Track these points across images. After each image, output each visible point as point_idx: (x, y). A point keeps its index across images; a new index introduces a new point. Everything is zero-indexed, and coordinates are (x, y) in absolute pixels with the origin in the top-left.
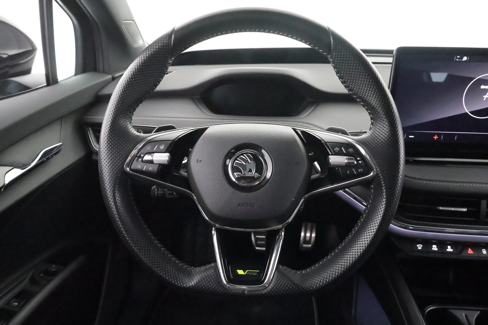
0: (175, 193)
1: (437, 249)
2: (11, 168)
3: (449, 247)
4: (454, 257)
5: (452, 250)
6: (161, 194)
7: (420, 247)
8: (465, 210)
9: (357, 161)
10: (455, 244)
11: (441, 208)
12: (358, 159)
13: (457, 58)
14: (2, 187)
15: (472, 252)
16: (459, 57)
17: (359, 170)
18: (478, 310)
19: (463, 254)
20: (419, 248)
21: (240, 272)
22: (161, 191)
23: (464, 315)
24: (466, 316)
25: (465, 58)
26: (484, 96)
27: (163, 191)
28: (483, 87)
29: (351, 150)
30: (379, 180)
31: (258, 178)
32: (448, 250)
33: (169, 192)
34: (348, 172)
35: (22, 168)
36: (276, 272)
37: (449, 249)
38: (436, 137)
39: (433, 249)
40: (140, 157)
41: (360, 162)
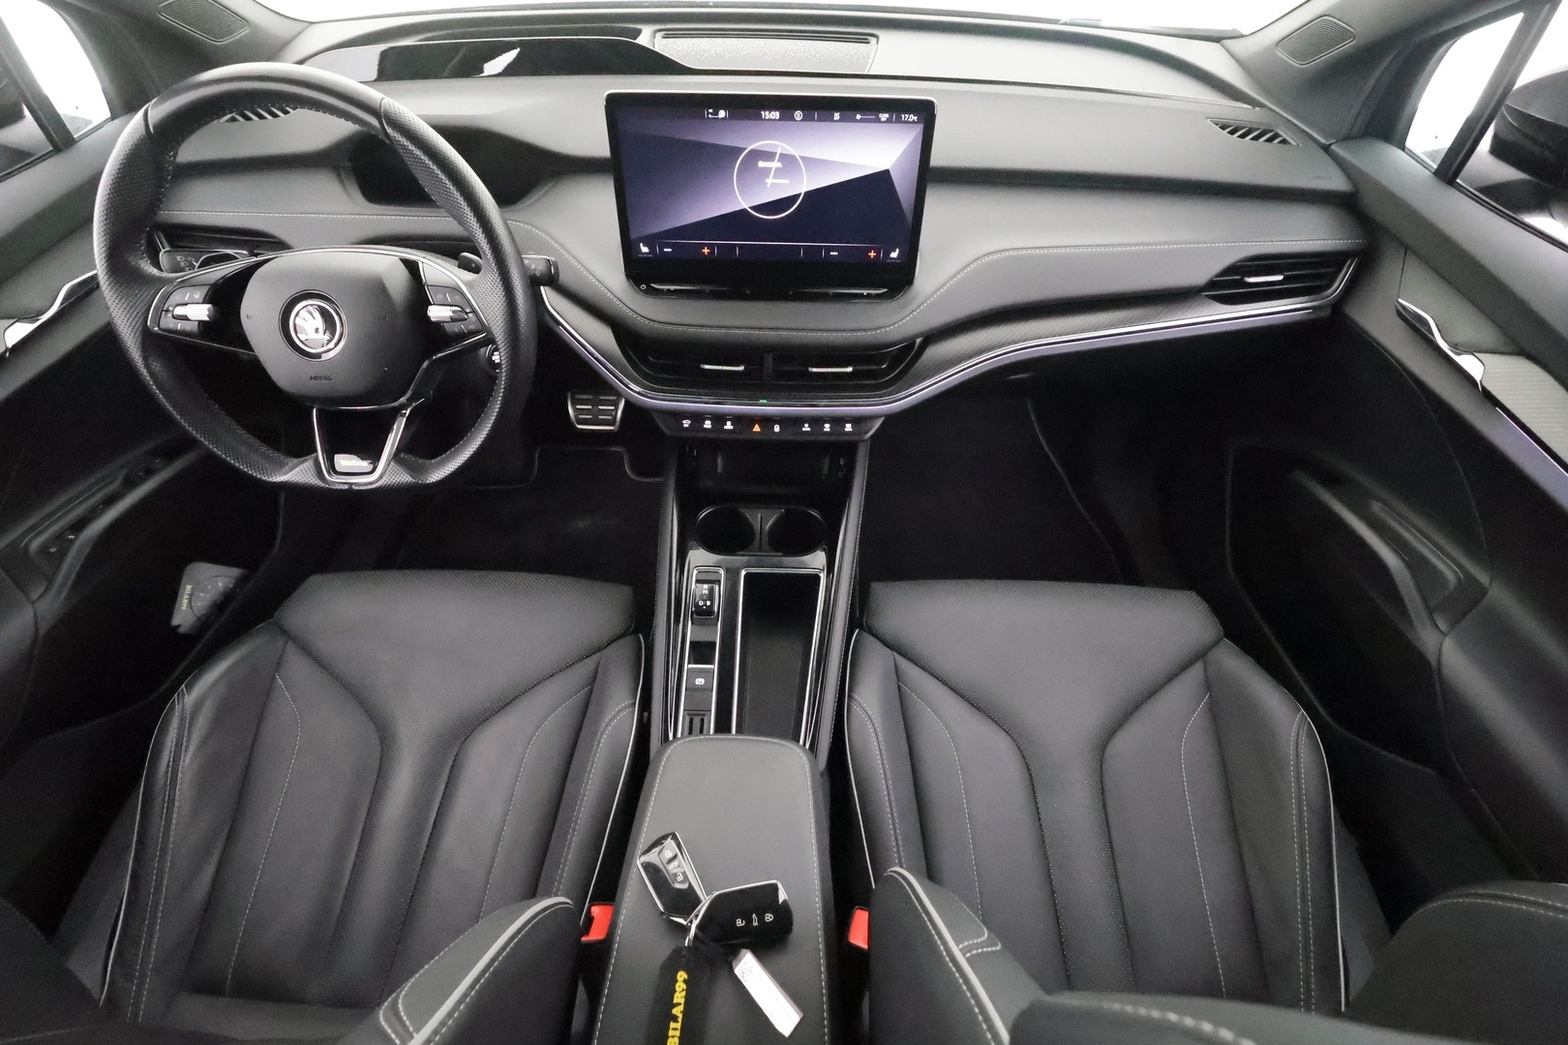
2: (12, 321)
3: (729, 423)
4: (735, 436)
7: (686, 423)
11: (707, 367)
13: (708, 113)
14: (5, 351)
16: (711, 111)
20: (685, 426)
25: (722, 114)
26: (767, 180)
28: (761, 164)
35: (32, 319)
38: (706, 251)
40: (167, 311)
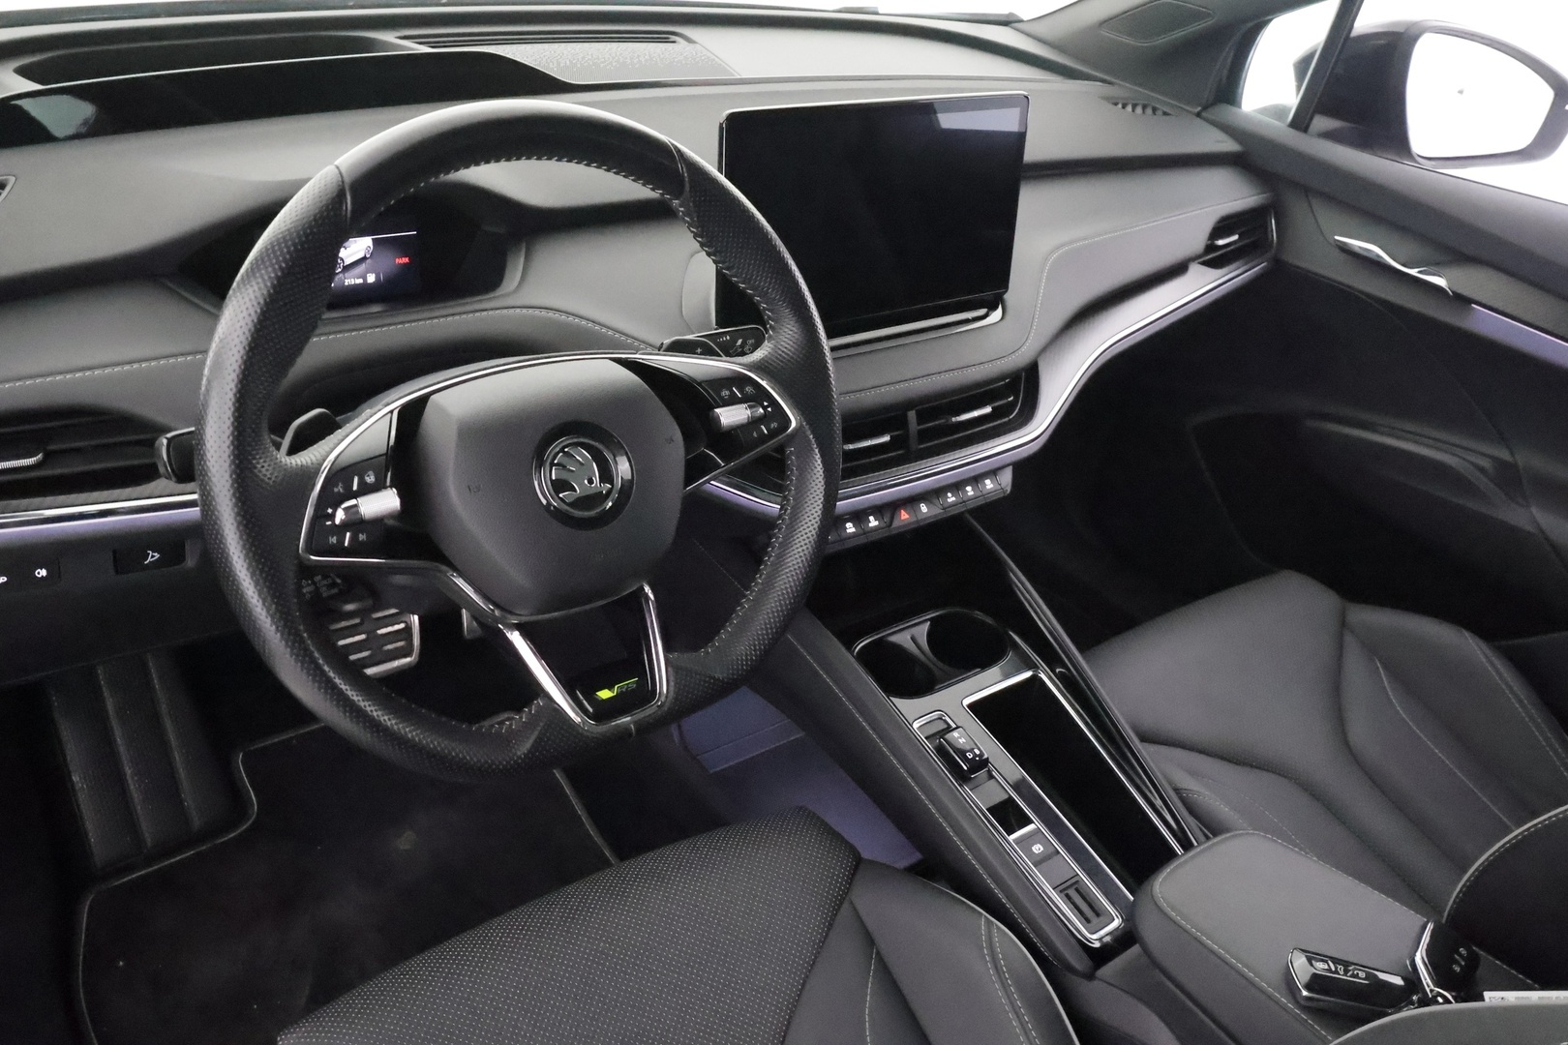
0: (339, 581)
1: (853, 530)
5: (876, 523)
6: (310, 593)
8: (886, 438)
9: (764, 408)
10: (878, 510)
12: (765, 404)
15: (907, 516)
17: (772, 426)
18: (926, 620)
19: (896, 524)
21: (605, 694)
22: (309, 585)
23: (909, 637)
24: (913, 639)
27: (314, 583)
29: (749, 389)
30: (804, 433)
31: (609, 492)
32: (871, 525)
33: (325, 582)
34: (755, 435)
36: (669, 669)
37: (873, 522)
39: (848, 531)
41: (769, 409)
